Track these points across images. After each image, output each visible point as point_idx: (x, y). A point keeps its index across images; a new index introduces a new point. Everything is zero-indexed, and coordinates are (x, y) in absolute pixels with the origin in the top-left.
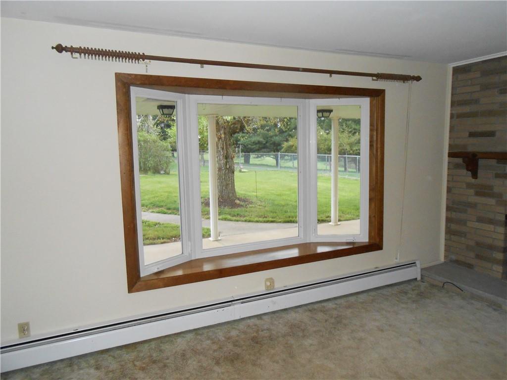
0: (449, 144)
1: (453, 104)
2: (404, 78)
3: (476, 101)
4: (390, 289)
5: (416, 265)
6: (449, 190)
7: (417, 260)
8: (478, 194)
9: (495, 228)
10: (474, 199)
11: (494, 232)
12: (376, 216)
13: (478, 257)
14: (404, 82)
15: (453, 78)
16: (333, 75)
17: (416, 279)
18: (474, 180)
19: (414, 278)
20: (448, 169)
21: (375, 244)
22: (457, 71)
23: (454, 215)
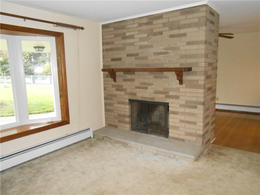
0: (103, 65)
1: (103, 44)
2: (75, 27)
3: (113, 43)
4: (75, 145)
5: (90, 130)
6: (105, 89)
7: (90, 127)
8: (117, 90)
9: (125, 106)
10: (115, 93)
11: (125, 108)
12: (64, 105)
13: (120, 121)
14: (75, 30)
15: (102, 30)
16: (26, 20)
17: (91, 137)
18: (115, 83)
19: (90, 136)
20: (104, 78)
21: (65, 121)
22: (104, 27)
23: (108, 101)
